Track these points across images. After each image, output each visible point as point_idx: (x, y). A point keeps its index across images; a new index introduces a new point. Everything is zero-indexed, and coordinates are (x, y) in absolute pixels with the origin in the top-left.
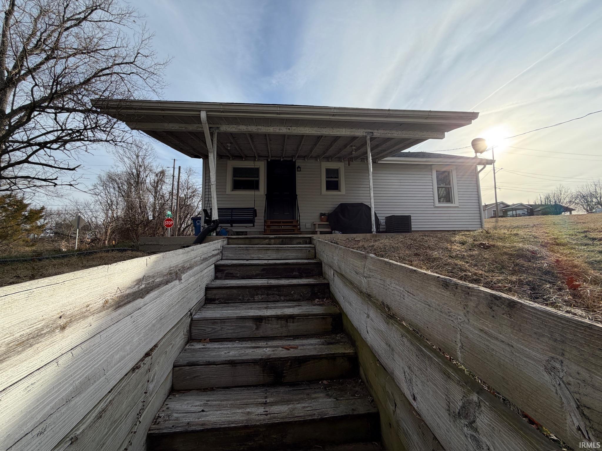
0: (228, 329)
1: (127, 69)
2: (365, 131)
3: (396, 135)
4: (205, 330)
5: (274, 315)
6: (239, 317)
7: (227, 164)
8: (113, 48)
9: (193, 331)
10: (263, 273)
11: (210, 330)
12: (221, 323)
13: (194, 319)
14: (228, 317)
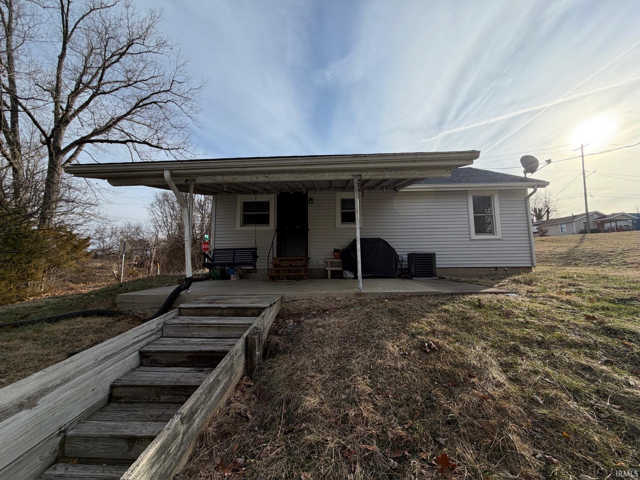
0: (101, 449)
1: (163, 96)
2: (352, 174)
3: (389, 176)
4: (77, 448)
5: (147, 436)
6: (112, 435)
7: (236, 199)
8: (151, 78)
9: (67, 448)
10: (188, 360)
11: (83, 447)
12: (94, 441)
13: (67, 436)
14: (101, 435)
